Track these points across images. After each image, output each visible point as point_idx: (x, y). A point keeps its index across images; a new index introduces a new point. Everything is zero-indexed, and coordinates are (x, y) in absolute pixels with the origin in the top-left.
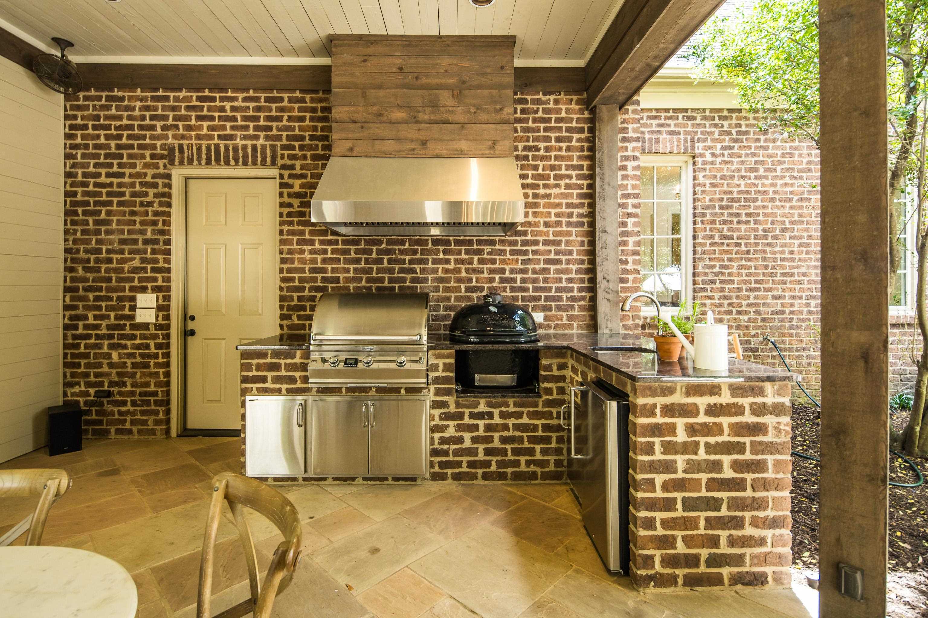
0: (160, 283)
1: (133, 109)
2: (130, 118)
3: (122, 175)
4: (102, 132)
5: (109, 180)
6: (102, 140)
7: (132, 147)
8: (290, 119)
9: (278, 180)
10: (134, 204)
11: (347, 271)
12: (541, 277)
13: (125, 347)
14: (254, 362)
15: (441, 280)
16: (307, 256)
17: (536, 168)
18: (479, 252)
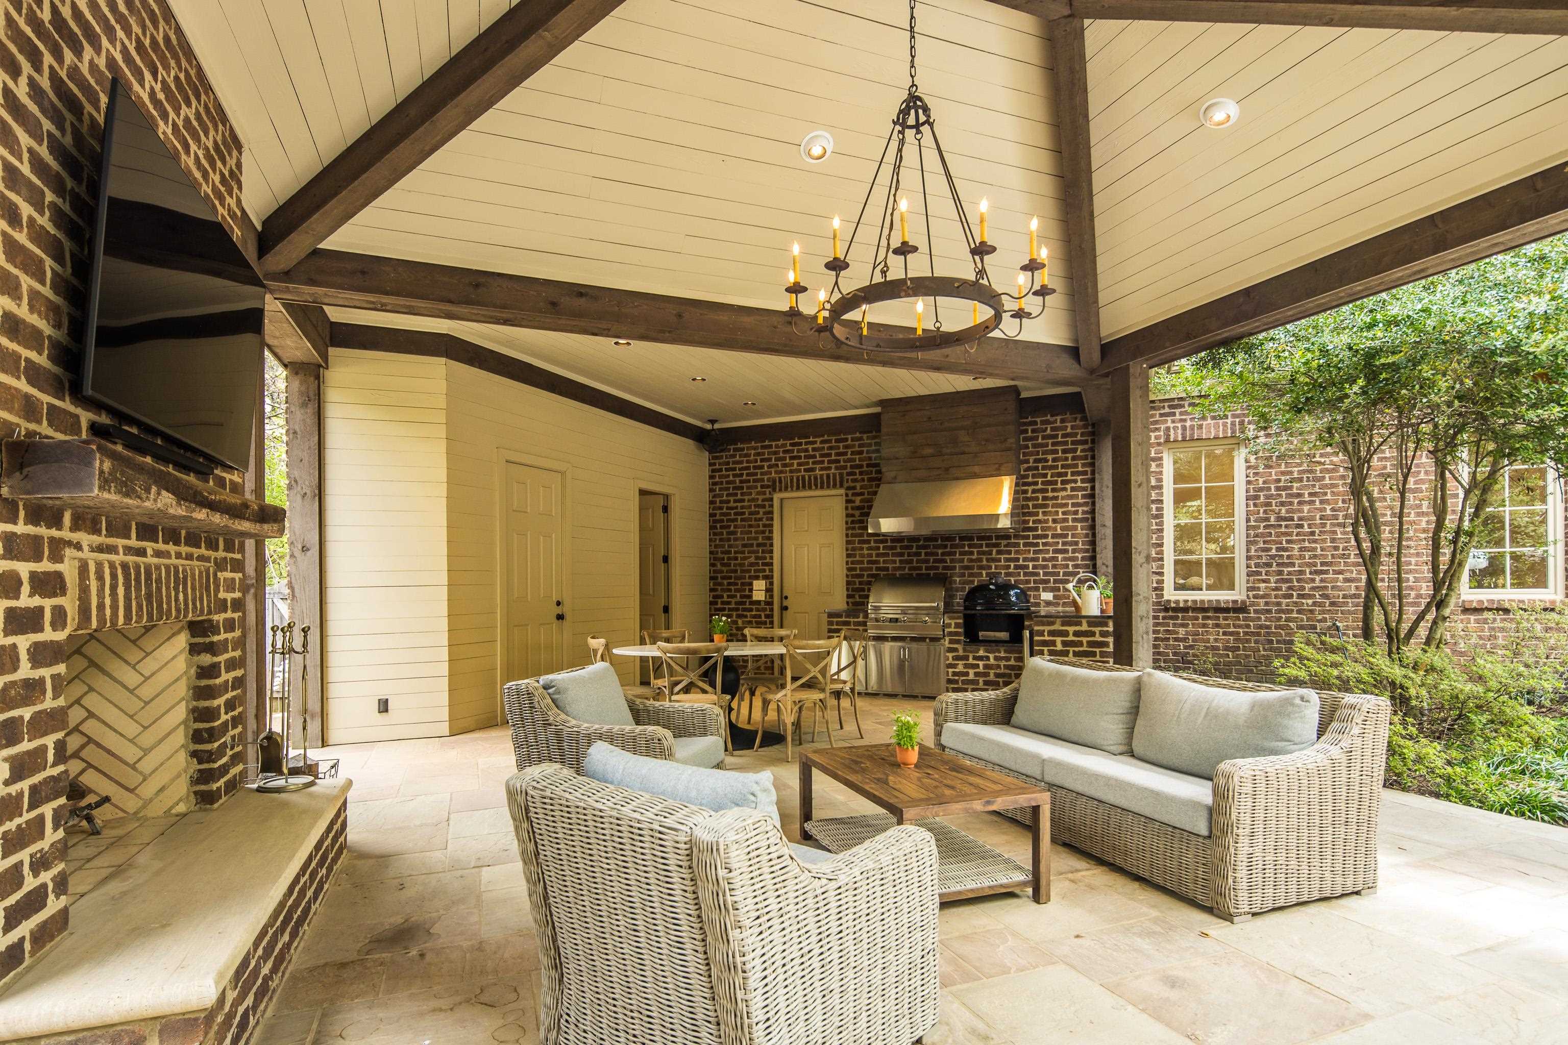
0: (767, 573)
1: (749, 455)
2: (748, 462)
3: (743, 501)
4: (731, 473)
5: (736, 505)
6: (731, 478)
7: (749, 481)
8: (853, 453)
9: (844, 498)
10: (750, 520)
11: (895, 562)
12: (1050, 564)
13: (746, 616)
14: (835, 620)
15: (967, 568)
16: (866, 552)
17: (1045, 475)
18: (997, 545)
